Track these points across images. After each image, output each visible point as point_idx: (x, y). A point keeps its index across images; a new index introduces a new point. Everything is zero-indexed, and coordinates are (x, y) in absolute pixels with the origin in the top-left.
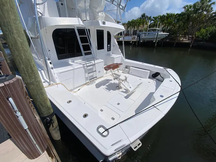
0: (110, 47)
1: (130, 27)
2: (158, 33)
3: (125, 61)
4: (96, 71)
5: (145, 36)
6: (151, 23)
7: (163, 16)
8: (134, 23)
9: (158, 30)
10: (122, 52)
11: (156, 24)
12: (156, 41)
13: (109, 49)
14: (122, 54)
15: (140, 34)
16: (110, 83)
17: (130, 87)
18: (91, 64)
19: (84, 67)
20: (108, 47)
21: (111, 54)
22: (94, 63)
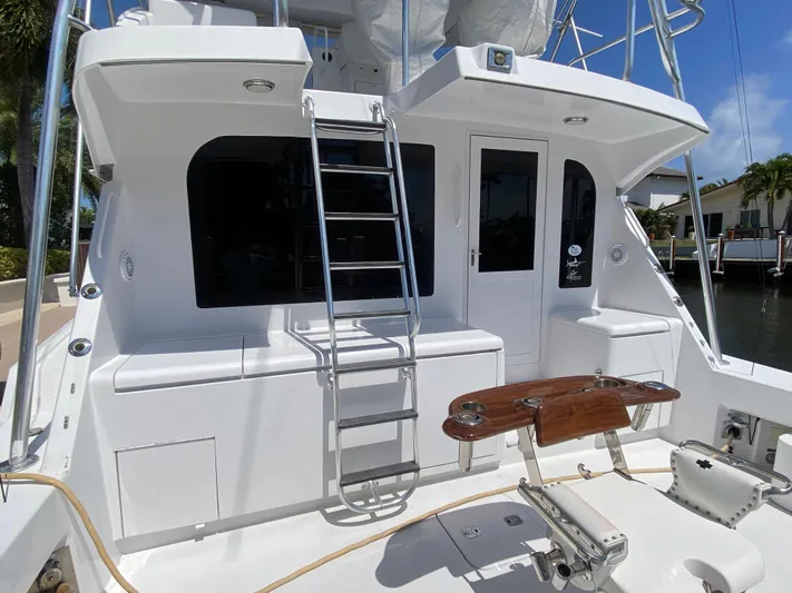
0: (587, 257)
1: (762, 195)
3: (718, 367)
4: (413, 415)
13: (576, 273)
18: (392, 353)
19: (326, 368)
20: (572, 259)
21: (595, 307)
22: (407, 354)
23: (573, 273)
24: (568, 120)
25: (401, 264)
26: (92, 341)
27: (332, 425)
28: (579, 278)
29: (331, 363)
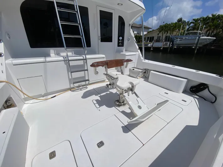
0: (123, 40)
1: (161, 32)
2: (199, 37)
3: (143, 61)
4: (87, 70)
5: (180, 40)
6: (190, 26)
7: (206, 18)
8: (167, 27)
9: (200, 34)
10: (141, 49)
11: (197, 27)
12: (196, 47)
13: (121, 44)
14: (139, 51)
15: (174, 39)
16: (108, 92)
17: (140, 107)
18: (81, 58)
19: (66, 61)
20: (120, 40)
21: (124, 51)
22: (85, 58)
23: (120, 43)
24: (118, 4)
25: (81, 36)
26: (4, 53)
27: (70, 73)
28: (121, 45)
29: (67, 59)
